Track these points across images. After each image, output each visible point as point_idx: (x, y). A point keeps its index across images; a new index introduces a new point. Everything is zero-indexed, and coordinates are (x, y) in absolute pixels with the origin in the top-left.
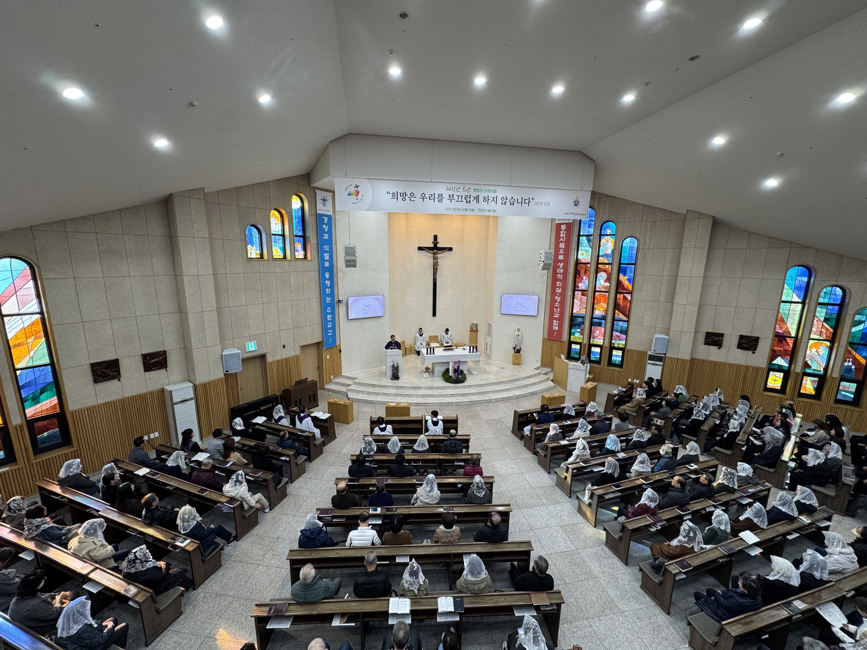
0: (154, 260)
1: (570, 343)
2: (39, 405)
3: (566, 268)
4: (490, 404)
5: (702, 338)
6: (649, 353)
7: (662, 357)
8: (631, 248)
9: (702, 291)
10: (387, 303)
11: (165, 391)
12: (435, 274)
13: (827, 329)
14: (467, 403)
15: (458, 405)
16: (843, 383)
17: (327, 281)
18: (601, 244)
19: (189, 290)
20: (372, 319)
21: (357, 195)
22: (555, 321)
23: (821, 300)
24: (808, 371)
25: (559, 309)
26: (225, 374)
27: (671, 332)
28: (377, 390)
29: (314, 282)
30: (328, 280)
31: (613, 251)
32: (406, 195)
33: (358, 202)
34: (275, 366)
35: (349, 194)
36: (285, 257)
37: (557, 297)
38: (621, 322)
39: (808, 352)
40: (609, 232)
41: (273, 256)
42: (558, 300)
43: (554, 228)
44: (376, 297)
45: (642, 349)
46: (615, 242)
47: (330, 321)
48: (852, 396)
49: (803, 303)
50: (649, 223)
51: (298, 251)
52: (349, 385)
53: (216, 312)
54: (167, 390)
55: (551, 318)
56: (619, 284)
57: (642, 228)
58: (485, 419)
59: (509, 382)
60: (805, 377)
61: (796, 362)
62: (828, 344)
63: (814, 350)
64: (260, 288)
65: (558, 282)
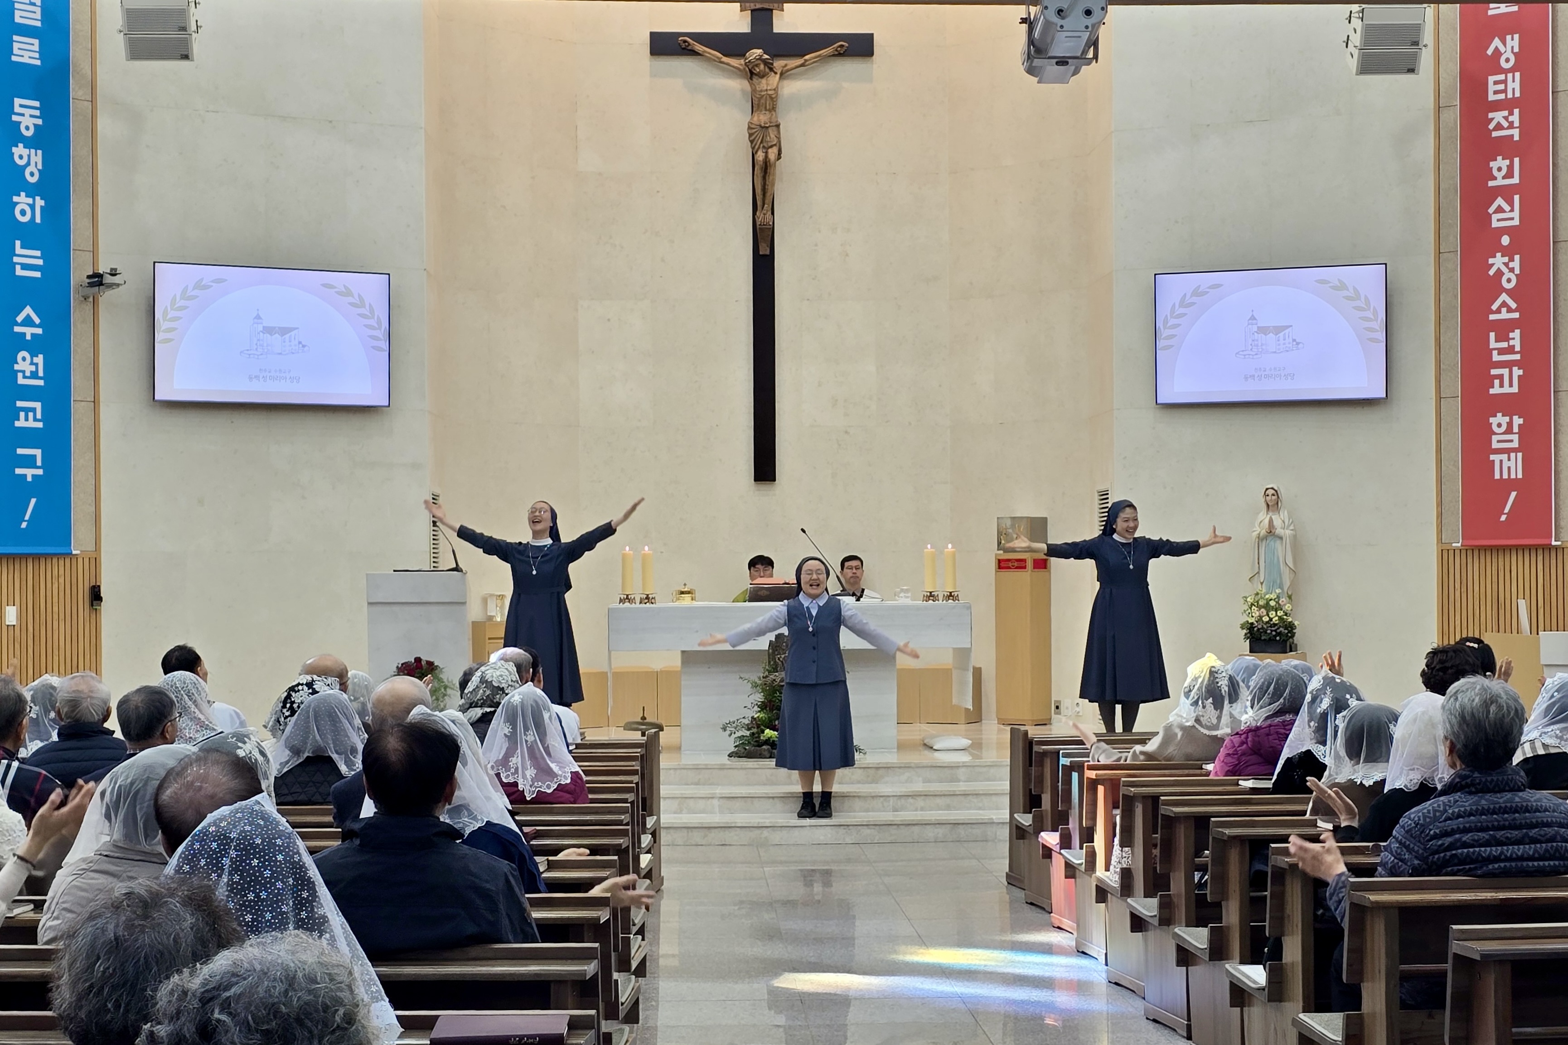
3: (1535, 63)
17: (19, 151)
22: (1499, 421)
30: (30, 143)
37: (1498, 261)
42: (1509, 281)
47: (30, 394)
55: (1478, 408)
65: (1499, 165)
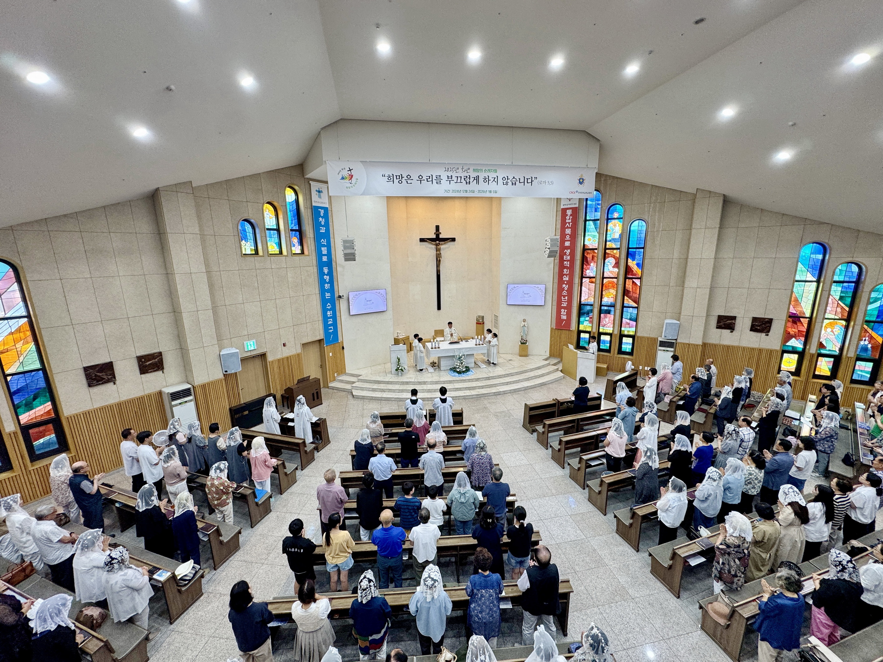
0: (143, 258)
1: (579, 332)
2: (33, 411)
3: (572, 255)
4: (498, 397)
5: (714, 322)
6: (660, 339)
7: (673, 343)
8: (640, 232)
9: (713, 272)
10: (389, 297)
11: (163, 394)
12: (438, 266)
13: (842, 308)
14: (474, 397)
15: (464, 399)
16: (858, 363)
17: (325, 277)
18: (609, 228)
19: (181, 289)
20: (375, 314)
21: (351, 179)
22: (563, 310)
23: (836, 278)
24: (823, 352)
25: (566, 298)
26: (224, 375)
27: (682, 316)
28: (382, 386)
29: (313, 277)
30: (327, 275)
31: (621, 236)
32: (402, 177)
33: (352, 187)
34: (276, 366)
35: (343, 178)
36: (281, 253)
37: (564, 285)
38: (631, 309)
39: (823, 332)
40: (616, 215)
41: (268, 252)
42: (566, 289)
43: (560, 213)
44: (378, 291)
45: (653, 335)
46: (623, 225)
47: (330, 318)
48: (869, 376)
49: (818, 282)
50: (658, 205)
51: (294, 246)
52: (354, 382)
53: (211, 311)
54: (165, 393)
55: (559, 308)
56: (628, 270)
57: (651, 210)
58: (492, 411)
59: (517, 373)
60: (820, 358)
61: (811, 344)
62: (844, 323)
63: (829, 330)
64: (256, 284)
65: (565, 270)
